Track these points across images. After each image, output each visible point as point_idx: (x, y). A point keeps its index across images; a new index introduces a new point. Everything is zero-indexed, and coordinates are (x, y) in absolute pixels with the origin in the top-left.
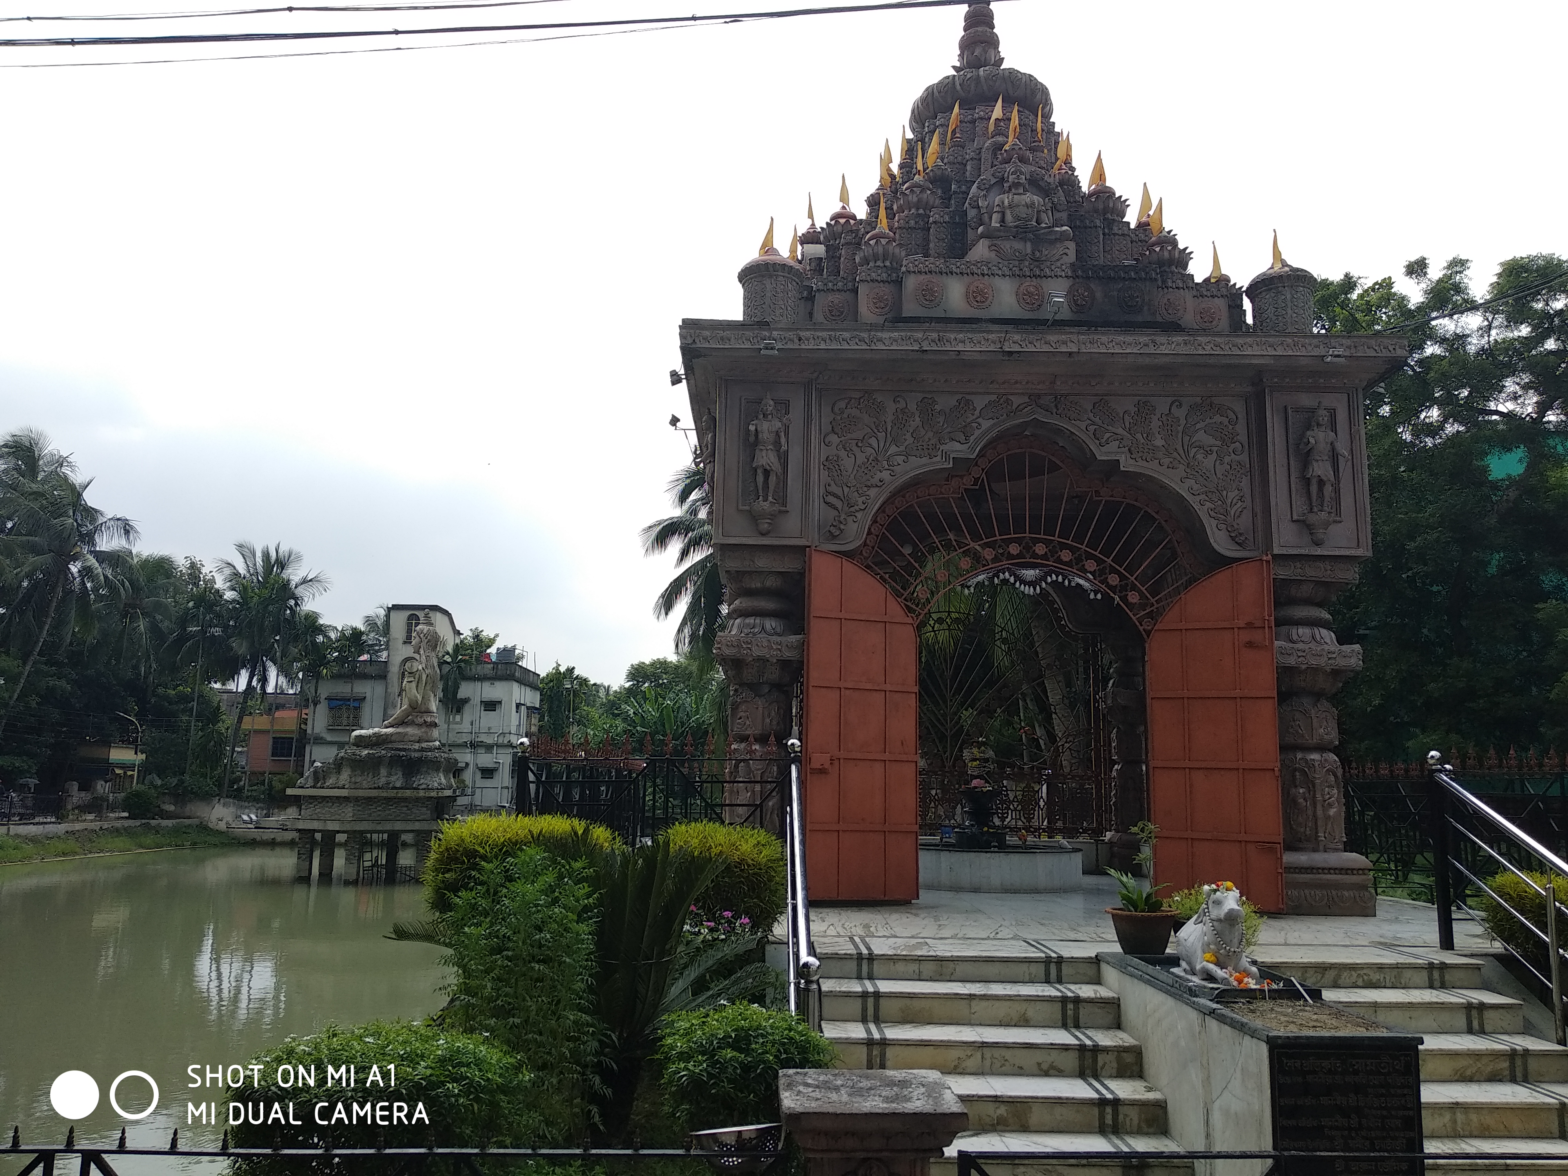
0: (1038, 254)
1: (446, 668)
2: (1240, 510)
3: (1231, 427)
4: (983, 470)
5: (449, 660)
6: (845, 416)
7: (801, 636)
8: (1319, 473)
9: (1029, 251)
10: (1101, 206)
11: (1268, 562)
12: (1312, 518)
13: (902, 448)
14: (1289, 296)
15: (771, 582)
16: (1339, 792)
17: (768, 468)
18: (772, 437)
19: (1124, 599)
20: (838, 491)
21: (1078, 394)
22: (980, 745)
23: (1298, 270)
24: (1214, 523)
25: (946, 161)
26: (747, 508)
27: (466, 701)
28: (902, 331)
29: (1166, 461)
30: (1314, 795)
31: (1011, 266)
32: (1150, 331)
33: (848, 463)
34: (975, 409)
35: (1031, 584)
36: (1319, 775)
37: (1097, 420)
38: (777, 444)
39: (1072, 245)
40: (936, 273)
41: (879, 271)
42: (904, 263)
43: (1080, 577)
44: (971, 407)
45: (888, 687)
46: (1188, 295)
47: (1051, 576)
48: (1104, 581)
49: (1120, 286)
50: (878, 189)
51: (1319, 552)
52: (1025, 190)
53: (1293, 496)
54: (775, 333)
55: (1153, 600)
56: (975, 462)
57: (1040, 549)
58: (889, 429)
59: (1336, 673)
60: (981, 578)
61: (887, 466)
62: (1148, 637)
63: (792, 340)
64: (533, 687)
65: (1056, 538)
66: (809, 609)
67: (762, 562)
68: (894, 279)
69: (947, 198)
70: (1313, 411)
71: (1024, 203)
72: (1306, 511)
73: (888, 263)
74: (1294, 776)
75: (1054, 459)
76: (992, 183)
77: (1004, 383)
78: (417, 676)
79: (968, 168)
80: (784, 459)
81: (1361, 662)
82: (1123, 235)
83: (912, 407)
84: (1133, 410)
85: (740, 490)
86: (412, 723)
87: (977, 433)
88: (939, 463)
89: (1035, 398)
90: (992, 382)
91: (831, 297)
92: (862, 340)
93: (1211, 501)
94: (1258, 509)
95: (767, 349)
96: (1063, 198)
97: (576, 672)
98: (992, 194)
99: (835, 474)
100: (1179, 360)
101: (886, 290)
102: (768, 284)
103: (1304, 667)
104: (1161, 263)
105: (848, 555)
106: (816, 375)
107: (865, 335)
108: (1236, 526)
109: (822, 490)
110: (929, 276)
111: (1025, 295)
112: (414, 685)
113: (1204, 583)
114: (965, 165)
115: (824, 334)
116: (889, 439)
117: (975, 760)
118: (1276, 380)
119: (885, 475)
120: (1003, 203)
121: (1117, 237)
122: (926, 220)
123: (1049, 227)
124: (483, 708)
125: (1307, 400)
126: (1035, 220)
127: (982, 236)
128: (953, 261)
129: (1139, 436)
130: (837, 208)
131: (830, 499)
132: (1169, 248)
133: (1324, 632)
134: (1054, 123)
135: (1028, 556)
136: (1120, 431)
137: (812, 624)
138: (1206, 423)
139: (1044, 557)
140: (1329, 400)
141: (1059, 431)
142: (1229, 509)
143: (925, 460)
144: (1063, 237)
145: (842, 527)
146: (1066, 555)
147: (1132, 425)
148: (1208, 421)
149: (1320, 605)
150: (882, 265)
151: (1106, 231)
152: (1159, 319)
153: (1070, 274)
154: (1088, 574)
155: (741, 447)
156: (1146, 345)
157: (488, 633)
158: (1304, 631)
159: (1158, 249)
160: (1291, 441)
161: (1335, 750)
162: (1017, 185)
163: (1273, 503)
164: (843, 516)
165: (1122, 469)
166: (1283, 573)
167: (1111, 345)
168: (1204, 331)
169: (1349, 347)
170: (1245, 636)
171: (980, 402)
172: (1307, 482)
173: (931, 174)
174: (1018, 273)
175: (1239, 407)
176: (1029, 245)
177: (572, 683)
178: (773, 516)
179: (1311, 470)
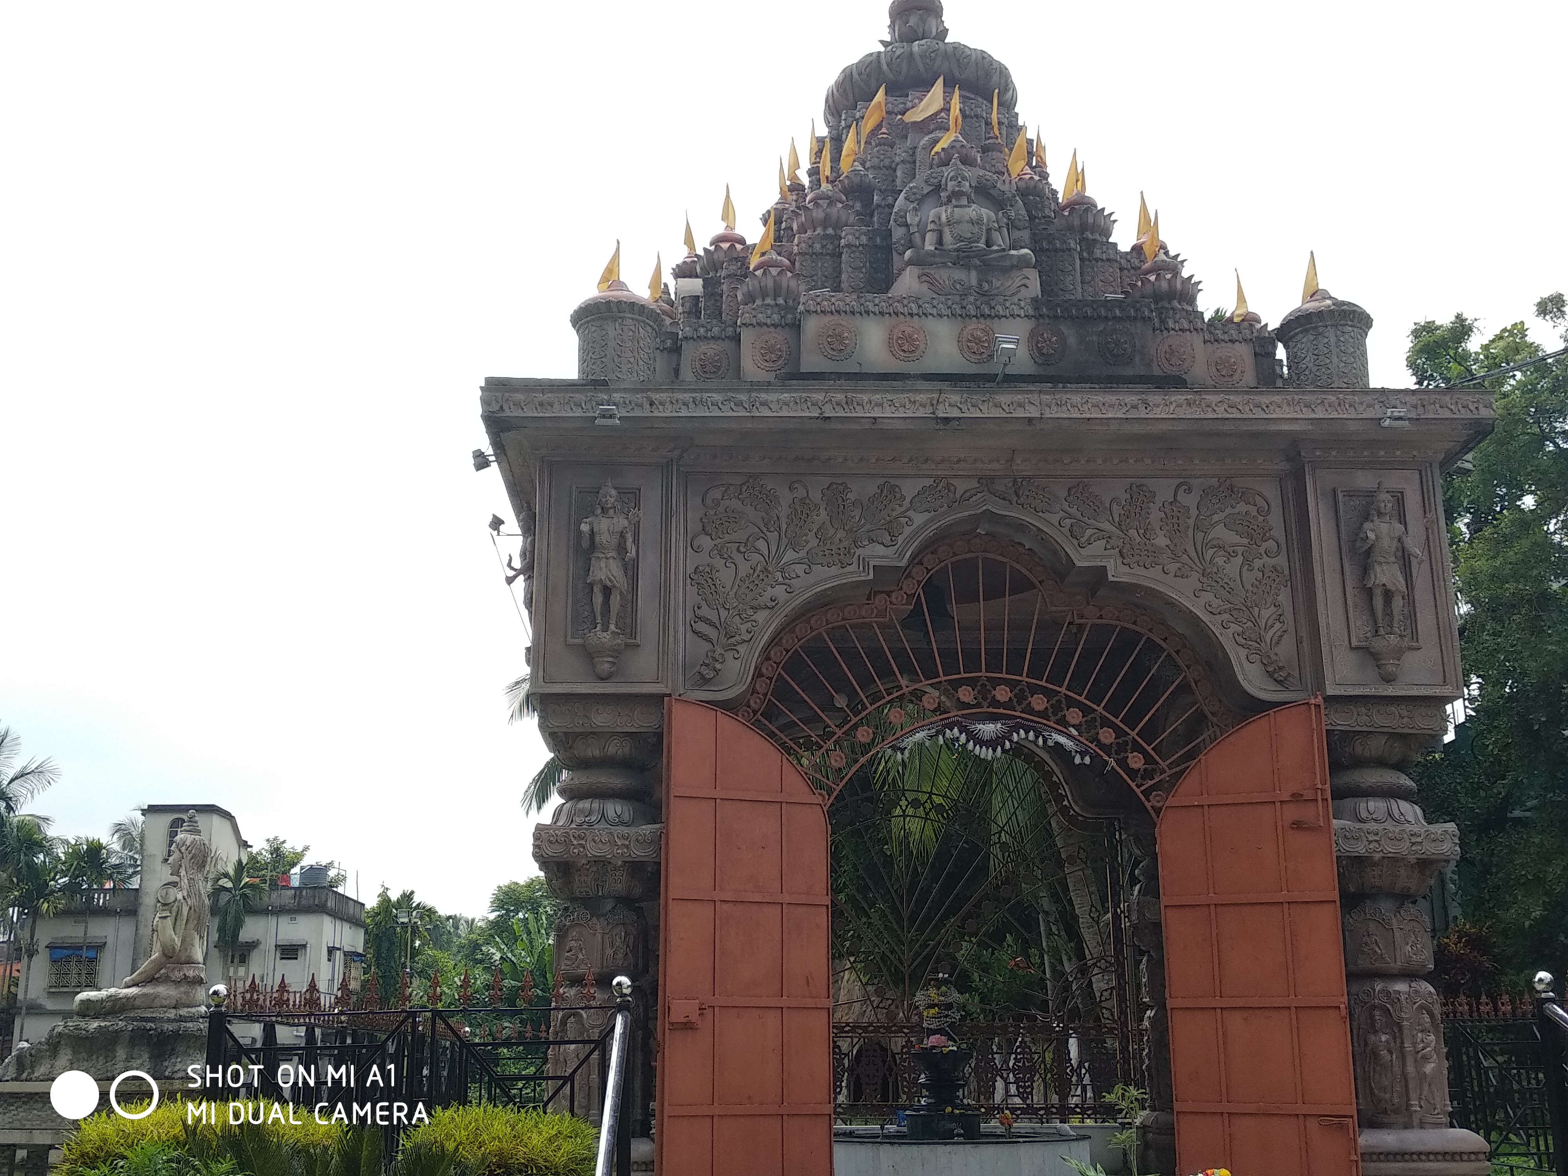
0: (986, 286)
1: (225, 897)
2: (1279, 633)
3: (1261, 519)
4: (919, 582)
5: (229, 885)
6: (721, 509)
7: (658, 826)
8: (1384, 581)
9: (974, 282)
10: (1077, 222)
11: (1318, 706)
12: (1378, 644)
13: (802, 554)
14: (1333, 340)
15: (614, 748)
16: (1437, 1037)
17: (609, 584)
18: (614, 540)
19: (1123, 763)
20: (712, 615)
21: (1048, 476)
22: (939, 983)
23: (1343, 303)
24: (1243, 652)
25: (868, 164)
26: (580, 641)
27: (253, 945)
28: (796, 391)
29: (1173, 567)
30: (1402, 1043)
31: (950, 303)
32: (1139, 387)
33: (725, 576)
34: (903, 498)
35: (992, 743)
36: (1407, 1015)
37: (1073, 511)
38: (621, 549)
39: (1033, 275)
40: (845, 312)
41: (769, 312)
42: (802, 300)
43: (1060, 732)
44: (898, 496)
45: (786, 898)
46: (1197, 340)
47: (1018, 734)
48: (1095, 739)
49: (1101, 328)
50: (777, 204)
51: (1390, 691)
52: (970, 201)
53: (1351, 615)
54: (616, 396)
55: (1164, 765)
56: (906, 572)
57: (1002, 694)
58: (784, 526)
59: (1424, 864)
60: (919, 736)
61: (781, 579)
62: (1158, 817)
63: (640, 406)
64: (355, 922)
65: (1024, 678)
66: (668, 785)
67: (602, 719)
68: (789, 321)
69: (867, 214)
70: (1370, 495)
71: (967, 218)
72: (1369, 635)
73: (781, 301)
74: (1372, 1017)
75: (1018, 567)
76: (925, 192)
77: (943, 461)
78: (175, 909)
79: (899, 173)
80: (631, 569)
81: (1457, 848)
82: (1108, 260)
83: (816, 496)
84: (1124, 496)
85: (569, 617)
86: (166, 980)
87: (907, 531)
88: (854, 574)
89: (986, 481)
90: (926, 461)
91: (704, 347)
92: (740, 404)
93: (1237, 621)
94: (1304, 633)
95: (604, 417)
96: (1023, 212)
97: (416, 900)
98: (925, 207)
99: (708, 592)
100: (1181, 427)
101: (777, 337)
102: (612, 330)
103: (1377, 856)
104: (1157, 297)
105: (728, 707)
106: (676, 453)
107: (743, 397)
108: (1273, 657)
109: (689, 615)
110: (836, 317)
111: (970, 341)
112: (169, 922)
113: (1231, 738)
114: (895, 170)
115: (687, 396)
116: (784, 541)
117: (932, 1006)
118: (1318, 453)
119: (779, 592)
120: (940, 218)
121: (1100, 263)
122: (836, 242)
123: (1004, 250)
124: (278, 955)
125: (1363, 480)
126: (983, 240)
127: (910, 262)
128: (869, 296)
129: (1132, 532)
130: (720, 229)
131: (701, 627)
132: (1169, 276)
133: (1405, 806)
134: (1017, 114)
135: (985, 704)
136: (1107, 526)
137: (672, 806)
138: (1225, 514)
139: (1008, 705)
140: (1394, 480)
141: (1022, 527)
142: (1262, 633)
143: (835, 570)
144: (1022, 263)
145: (718, 666)
146: (1039, 702)
147: (1123, 517)
148: (1229, 510)
149: (1400, 767)
150: (773, 303)
151: (1085, 254)
152: (1157, 372)
153: (1031, 312)
154: (1071, 729)
155: (571, 555)
156: (1135, 407)
157: (292, 844)
158: (1376, 806)
159: (1153, 278)
160: (1343, 537)
161: (1428, 977)
162: (957, 195)
163: (1322, 622)
164: (719, 650)
165: (1111, 579)
166: (1343, 721)
167: (1086, 407)
168: (1215, 389)
169: (1415, 407)
170: (1291, 813)
171: (909, 489)
172: (1369, 593)
173: (846, 182)
174: (959, 311)
175: (1271, 492)
176: (974, 274)
177: (409, 914)
178: (616, 653)
179: (1373, 577)
